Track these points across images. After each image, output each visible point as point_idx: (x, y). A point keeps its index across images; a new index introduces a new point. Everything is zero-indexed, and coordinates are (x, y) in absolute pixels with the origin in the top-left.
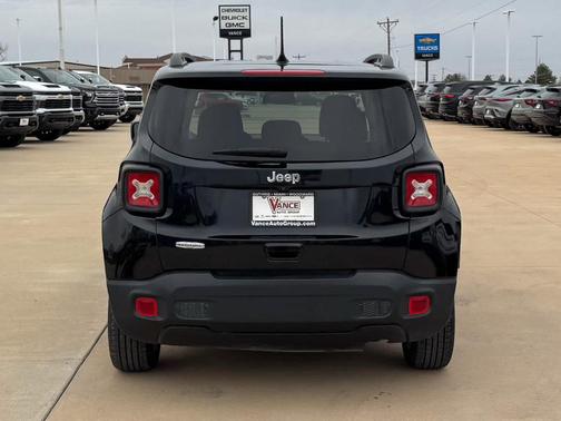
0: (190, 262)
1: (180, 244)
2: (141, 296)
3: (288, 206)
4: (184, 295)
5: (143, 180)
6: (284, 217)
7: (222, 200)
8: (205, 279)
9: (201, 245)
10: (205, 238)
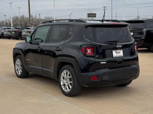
0: (104, 67)
1: (102, 63)
2: (92, 76)
3: (118, 53)
4: (104, 74)
5: (89, 49)
6: (118, 55)
7: (107, 52)
8: (107, 70)
9: (106, 63)
10: (106, 61)
